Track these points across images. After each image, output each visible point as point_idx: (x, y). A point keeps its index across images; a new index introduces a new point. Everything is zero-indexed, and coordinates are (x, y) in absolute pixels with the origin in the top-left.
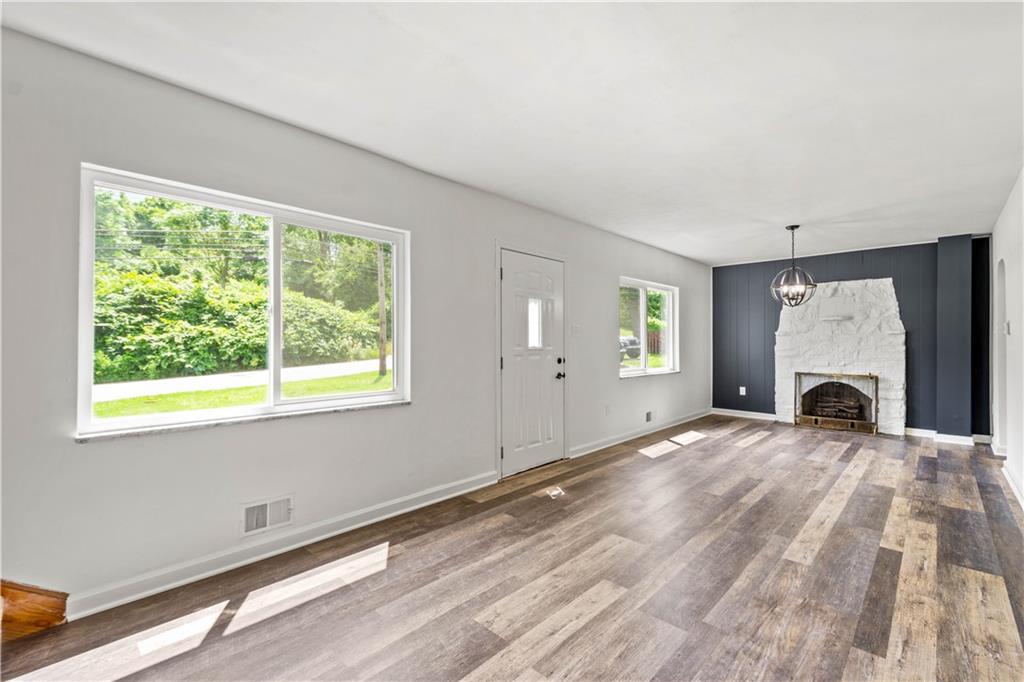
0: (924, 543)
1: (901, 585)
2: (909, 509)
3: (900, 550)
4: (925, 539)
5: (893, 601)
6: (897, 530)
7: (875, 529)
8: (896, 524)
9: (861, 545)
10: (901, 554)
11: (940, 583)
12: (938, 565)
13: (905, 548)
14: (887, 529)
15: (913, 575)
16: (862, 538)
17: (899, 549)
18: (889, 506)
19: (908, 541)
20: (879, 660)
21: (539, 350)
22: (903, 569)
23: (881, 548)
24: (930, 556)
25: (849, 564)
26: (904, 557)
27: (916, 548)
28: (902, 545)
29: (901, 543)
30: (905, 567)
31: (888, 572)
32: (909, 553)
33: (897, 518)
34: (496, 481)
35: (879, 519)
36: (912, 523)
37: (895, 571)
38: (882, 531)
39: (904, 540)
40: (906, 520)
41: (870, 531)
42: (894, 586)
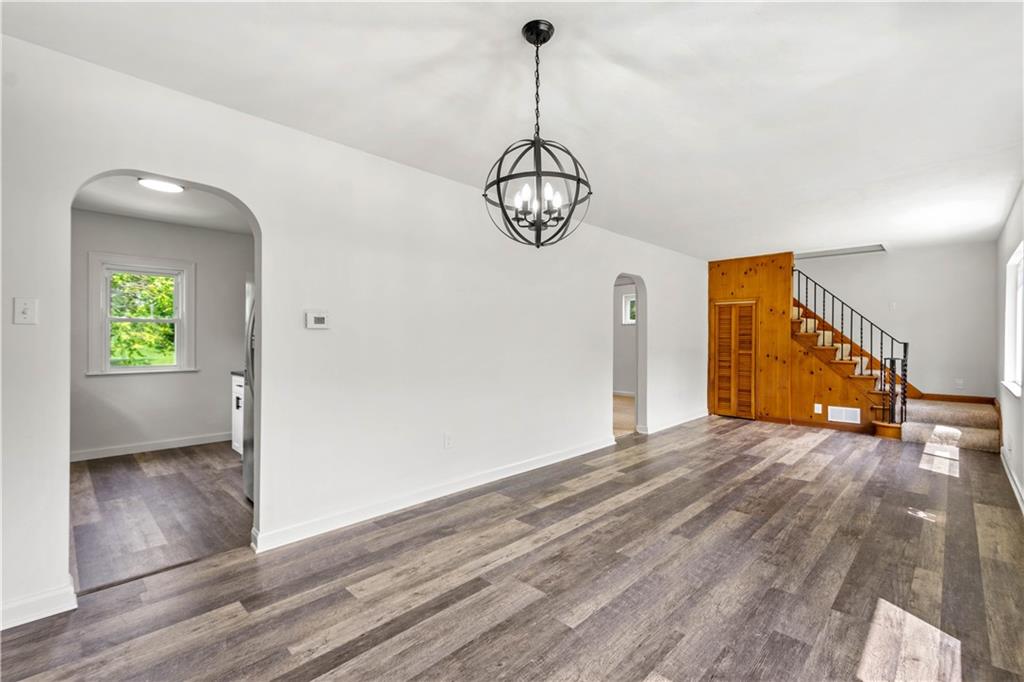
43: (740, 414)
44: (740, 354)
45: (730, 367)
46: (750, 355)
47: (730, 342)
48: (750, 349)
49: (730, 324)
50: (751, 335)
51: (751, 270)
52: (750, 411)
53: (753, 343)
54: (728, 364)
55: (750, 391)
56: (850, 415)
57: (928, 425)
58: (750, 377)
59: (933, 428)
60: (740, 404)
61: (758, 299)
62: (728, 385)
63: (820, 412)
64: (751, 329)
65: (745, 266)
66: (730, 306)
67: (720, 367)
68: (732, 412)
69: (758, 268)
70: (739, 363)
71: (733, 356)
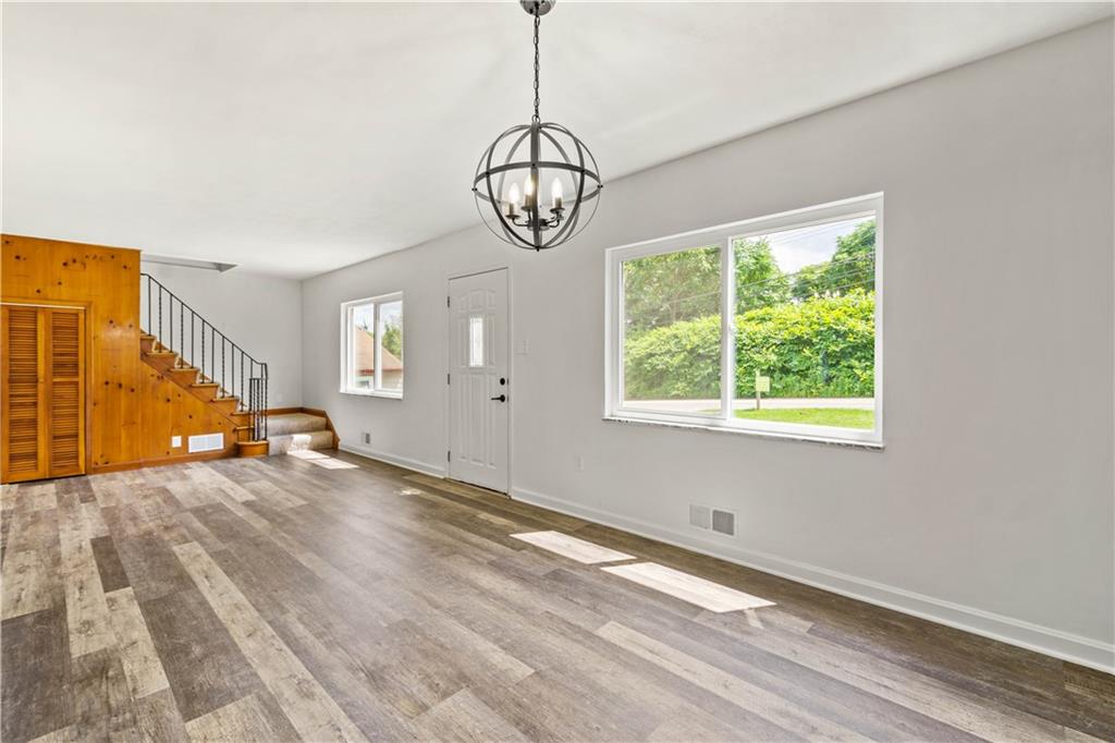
0: (84, 618)
1: (95, 569)
2: (127, 667)
3: (108, 594)
4: (83, 624)
5: (96, 559)
6: (124, 614)
7: (149, 601)
8: (130, 624)
9: (149, 578)
10: (106, 591)
11: (62, 586)
12: (64, 601)
13: (104, 599)
14: (136, 611)
15: (87, 580)
16: (153, 585)
17: (111, 594)
18: (160, 651)
19: (105, 609)
20: (93, 537)
21: (481, 368)
22: (98, 580)
23: (128, 586)
24: (75, 605)
25: (145, 561)
26: (102, 590)
27: (92, 606)
28: (109, 600)
29: (111, 601)
30: (97, 583)
31: (109, 571)
32: (98, 597)
33: (135, 635)
34: (442, 477)
35: (155, 618)
36: (111, 639)
37: (104, 576)
38: (140, 604)
39: (110, 607)
40: (121, 639)
41: (153, 597)
42: (100, 566)
43: (58, 473)
44: (55, 383)
45: (35, 404)
46: (77, 383)
47: (36, 366)
48: (77, 374)
49: (35, 338)
50: (76, 355)
51: (74, 261)
52: (78, 465)
53: (81, 365)
54: (30, 400)
55: (77, 436)
56: (215, 442)
57: (287, 436)
58: (77, 415)
59: (292, 438)
60: (55, 458)
61: (88, 306)
62: (31, 432)
63: (179, 444)
64: (77, 347)
65: (62, 256)
66: (35, 312)
67: (12, 406)
68: (42, 472)
69: (87, 261)
70: (53, 397)
71: (41, 387)
